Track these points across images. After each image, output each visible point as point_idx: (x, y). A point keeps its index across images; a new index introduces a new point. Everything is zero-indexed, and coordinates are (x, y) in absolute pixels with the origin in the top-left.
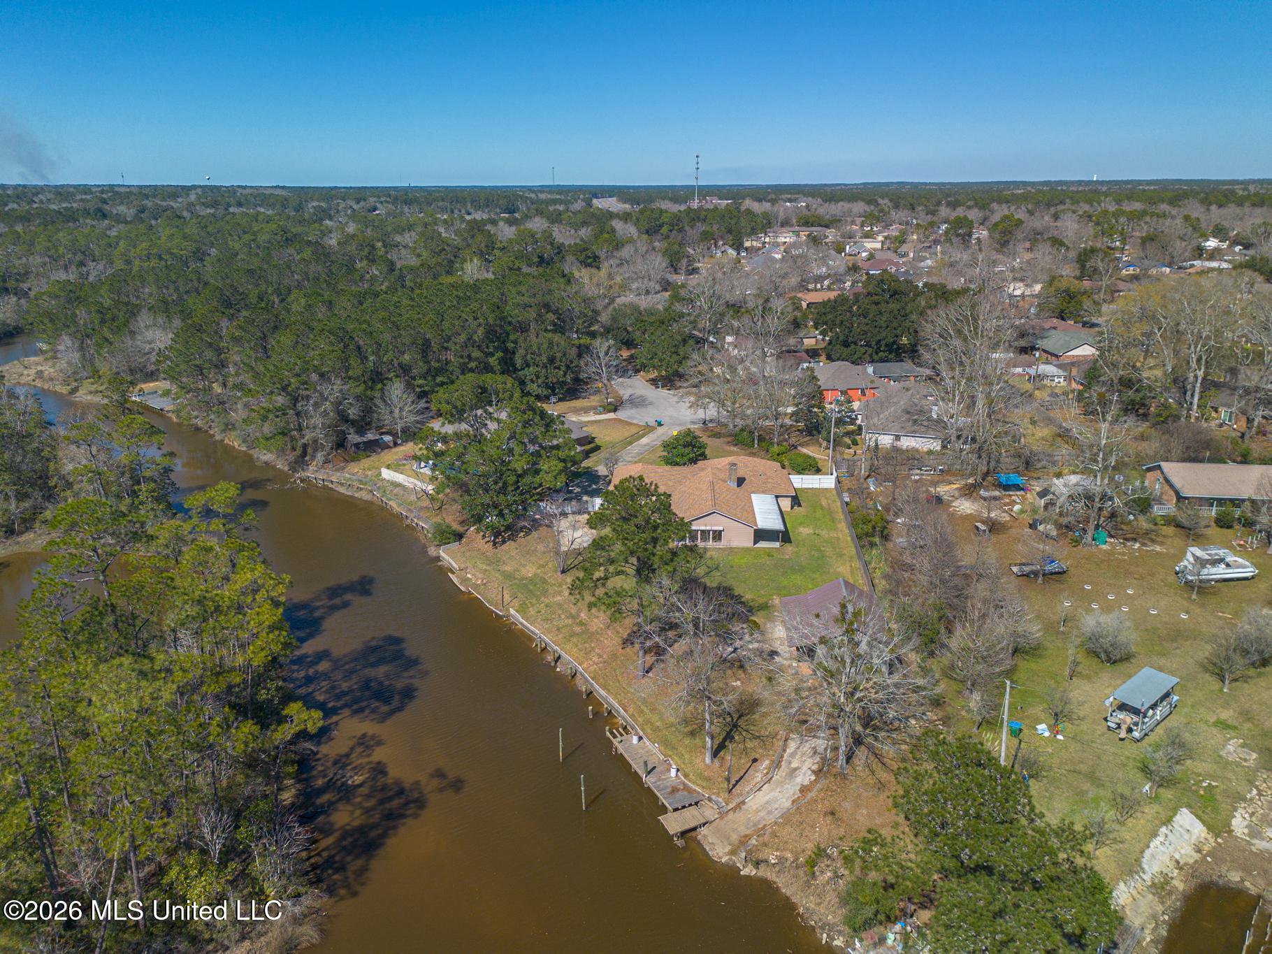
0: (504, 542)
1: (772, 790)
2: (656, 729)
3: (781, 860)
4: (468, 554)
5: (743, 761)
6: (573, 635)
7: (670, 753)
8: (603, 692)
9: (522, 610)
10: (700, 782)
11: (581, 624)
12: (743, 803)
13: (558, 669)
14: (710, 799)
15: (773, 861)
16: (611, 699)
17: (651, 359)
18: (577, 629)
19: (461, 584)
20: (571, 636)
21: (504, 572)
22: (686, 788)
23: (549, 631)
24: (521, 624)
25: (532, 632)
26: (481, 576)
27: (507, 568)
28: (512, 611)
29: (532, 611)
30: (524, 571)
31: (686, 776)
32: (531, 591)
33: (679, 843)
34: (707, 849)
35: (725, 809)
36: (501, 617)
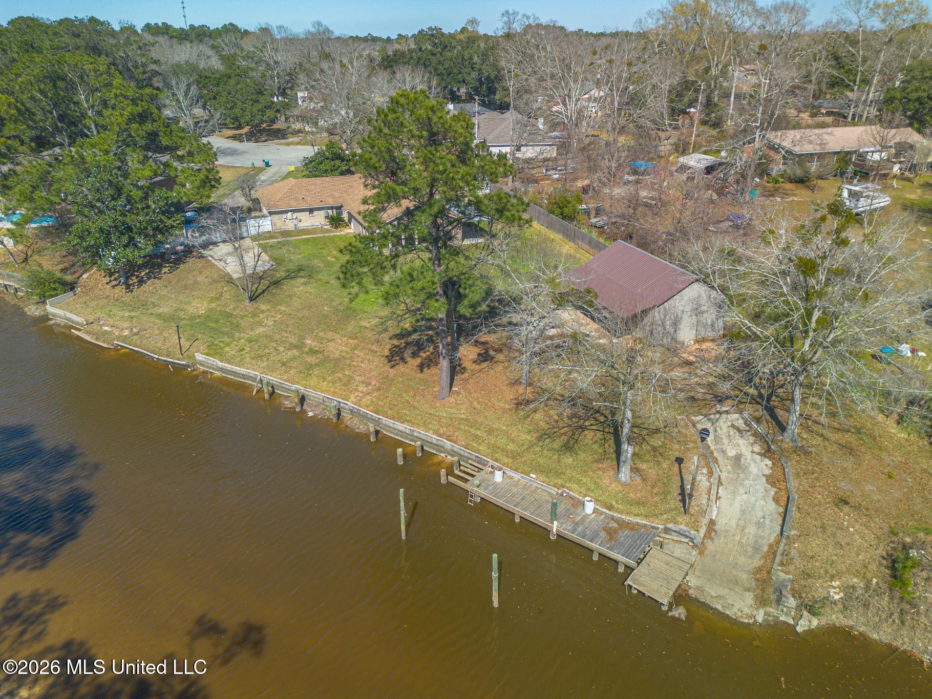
0: (141, 282)
1: (734, 493)
2: (514, 456)
3: (849, 590)
4: (93, 304)
5: (665, 465)
6: (310, 367)
7: (560, 482)
8: (401, 426)
9: (214, 350)
10: (634, 510)
11: (312, 352)
12: (712, 523)
13: (310, 414)
14: (667, 530)
15: (837, 597)
16: (420, 432)
17: (232, 108)
18: (312, 359)
19: (97, 339)
20: (308, 369)
21: (160, 315)
22: (623, 525)
23: (270, 369)
24: (221, 370)
25: (243, 376)
26: (126, 325)
27: (164, 310)
28: (199, 357)
29: (230, 351)
30: (191, 310)
31: (610, 508)
32: (216, 330)
33: (680, 612)
34: (719, 607)
35: (698, 541)
36: (185, 367)
